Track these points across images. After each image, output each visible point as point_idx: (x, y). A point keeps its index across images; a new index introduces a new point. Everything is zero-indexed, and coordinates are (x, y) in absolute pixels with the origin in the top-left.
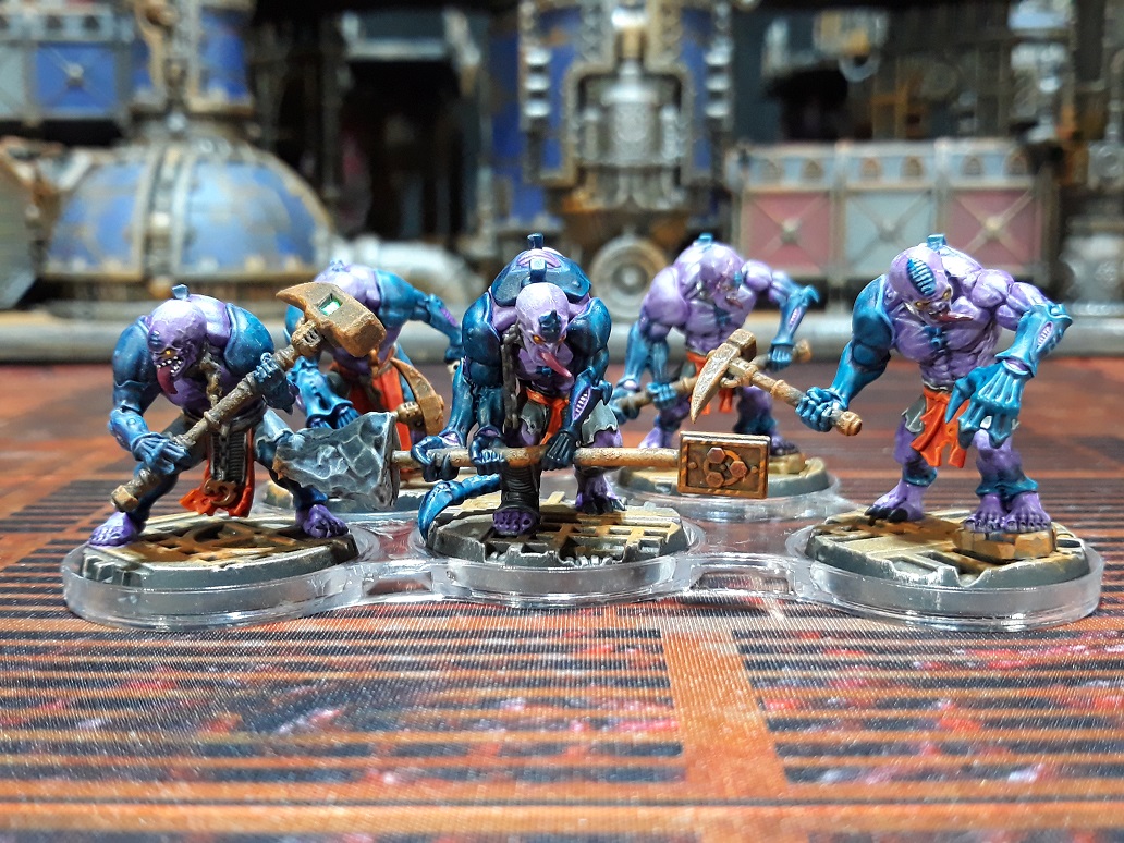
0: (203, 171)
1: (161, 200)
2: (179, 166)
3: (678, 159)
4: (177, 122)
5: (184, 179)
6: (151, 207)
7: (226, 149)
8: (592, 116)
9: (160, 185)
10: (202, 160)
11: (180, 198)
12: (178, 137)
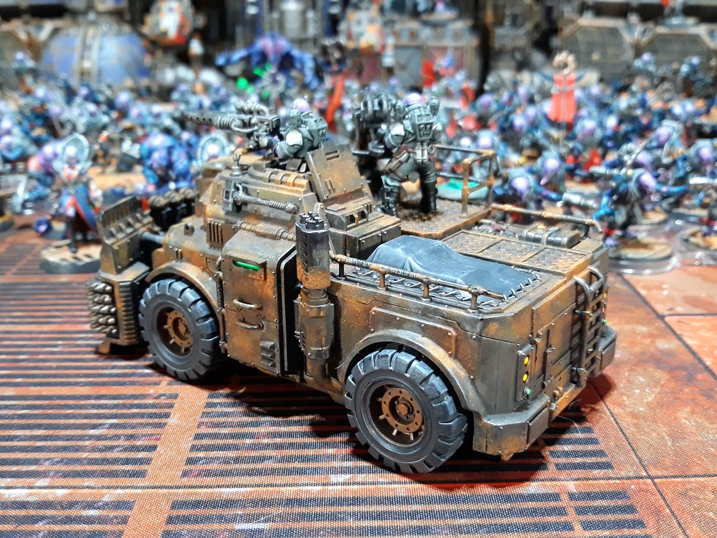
0: (105, 39)
1: (86, 54)
2: (94, 37)
3: (315, 35)
4: (92, 16)
5: (96, 45)
6: (82, 58)
7: (115, 27)
8: (275, 15)
9: (86, 47)
10: (104, 35)
11: (94, 53)
12: (93, 23)
